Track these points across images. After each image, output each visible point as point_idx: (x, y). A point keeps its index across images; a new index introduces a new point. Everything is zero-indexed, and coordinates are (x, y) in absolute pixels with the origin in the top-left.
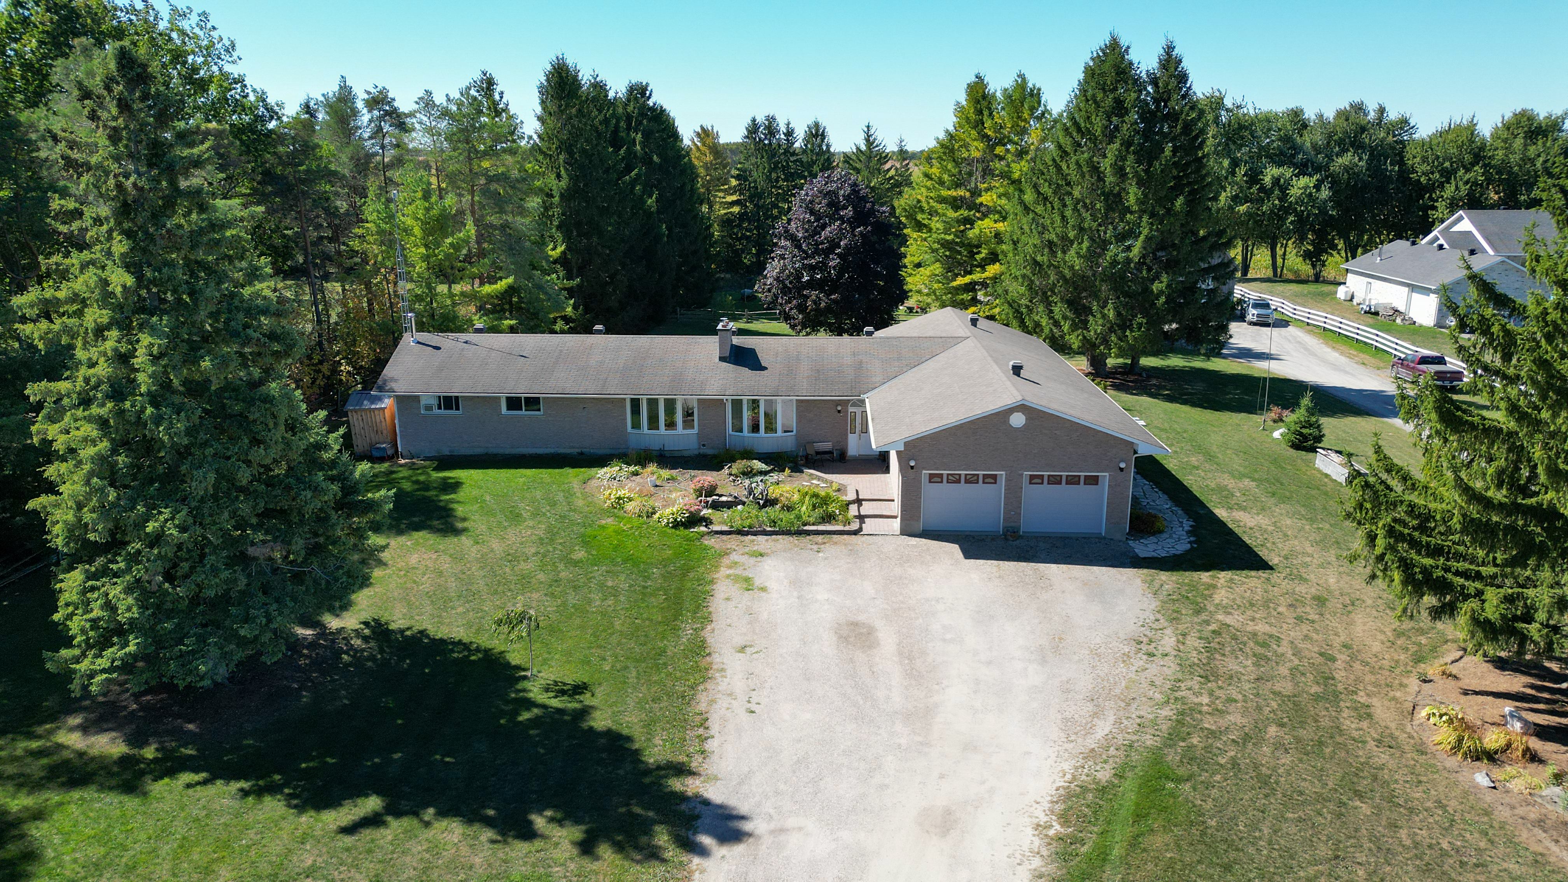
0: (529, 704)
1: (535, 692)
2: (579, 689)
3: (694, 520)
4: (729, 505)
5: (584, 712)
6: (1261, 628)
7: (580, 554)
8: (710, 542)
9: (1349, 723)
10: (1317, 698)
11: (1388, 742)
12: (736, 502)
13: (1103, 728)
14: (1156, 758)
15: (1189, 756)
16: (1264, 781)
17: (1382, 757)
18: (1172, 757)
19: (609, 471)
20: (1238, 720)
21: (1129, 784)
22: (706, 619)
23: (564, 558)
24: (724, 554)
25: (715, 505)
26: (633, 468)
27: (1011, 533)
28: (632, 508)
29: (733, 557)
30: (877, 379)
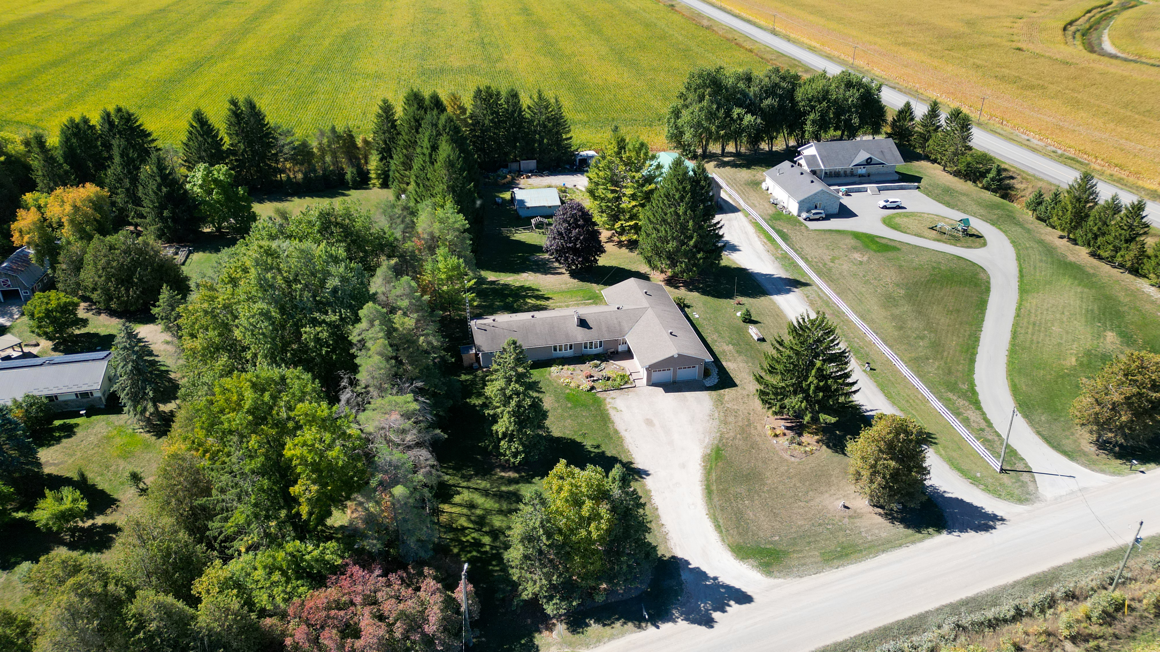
0: (591, 452)
1: (590, 449)
2: (598, 447)
3: (593, 388)
4: (597, 380)
5: (603, 452)
6: (736, 407)
7: (569, 405)
8: (599, 395)
9: (753, 431)
10: (747, 425)
11: (760, 435)
12: (599, 379)
13: (707, 440)
14: (718, 447)
15: (723, 445)
16: (737, 448)
17: (758, 439)
18: (720, 446)
19: (554, 369)
20: (732, 434)
21: (714, 453)
22: (613, 422)
23: (566, 407)
24: (605, 399)
25: (594, 381)
26: (561, 367)
27: (674, 382)
28: (572, 385)
29: (608, 400)
30: (627, 329)
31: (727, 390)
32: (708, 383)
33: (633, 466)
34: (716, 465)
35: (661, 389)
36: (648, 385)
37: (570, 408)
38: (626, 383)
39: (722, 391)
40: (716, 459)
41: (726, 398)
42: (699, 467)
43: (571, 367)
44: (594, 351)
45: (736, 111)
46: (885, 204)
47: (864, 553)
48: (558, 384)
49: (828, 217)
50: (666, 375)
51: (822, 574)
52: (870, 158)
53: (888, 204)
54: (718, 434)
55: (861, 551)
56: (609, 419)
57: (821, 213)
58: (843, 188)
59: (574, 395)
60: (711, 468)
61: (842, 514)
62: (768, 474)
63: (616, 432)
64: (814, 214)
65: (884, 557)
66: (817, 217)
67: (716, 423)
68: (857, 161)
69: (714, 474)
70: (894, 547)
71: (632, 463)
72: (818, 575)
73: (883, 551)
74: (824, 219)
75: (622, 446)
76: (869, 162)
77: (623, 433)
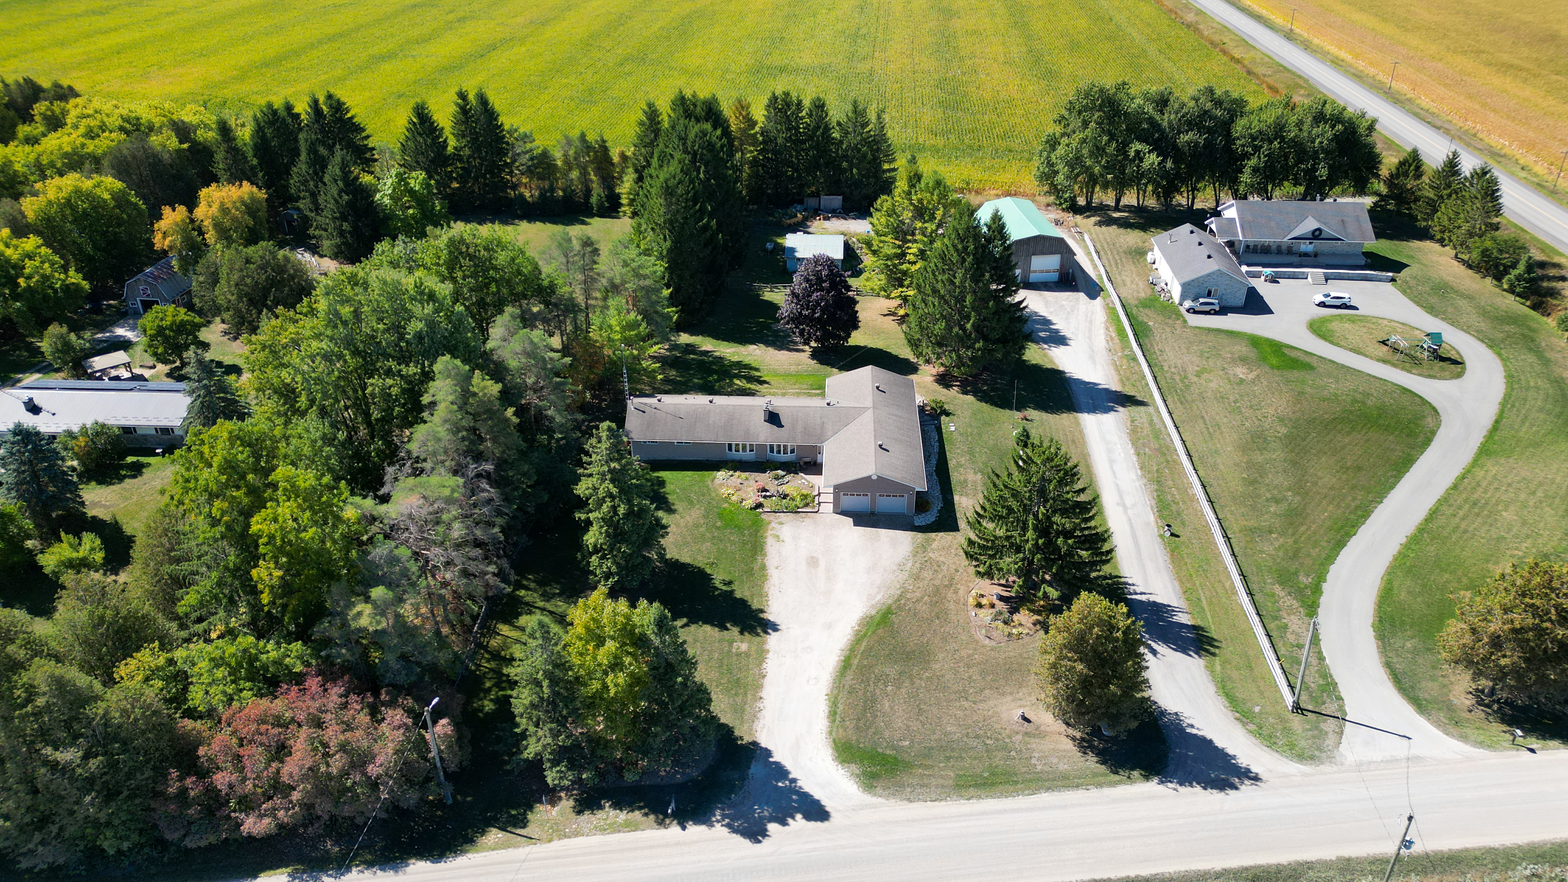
0: (717, 589)
1: (718, 584)
2: (730, 583)
3: (759, 506)
4: (770, 497)
5: (732, 592)
6: (942, 559)
8: (764, 516)
9: (950, 595)
10: (945, 587)
11: (956, 602)
12: (772, 496)
13: (879, 597)
14: (889, 608)
15: (898, 607)
16: (915, 614)
18: (894, 607)
19: (721, 475)
20: (918, 594)
21: (879, 616)
22: (765, 555)
23: (714, 525)
24: (770, 523)
25: (765, 497)
26: (731, 473)
27: (873, 514)
28: (734, 498)
29: (773, 524)
30: (830, 433)
31: (941, 534)
32: (919, 521)
33: (761, 615)
34: (874, 632)
35: (850, 521)
36: (835, 512)
37: (718, 528)
38: (807, 505)
39: (933, 535)
40: (878, 625)
41: (935, 545)
42: (849, 631)
43: (744, 475)
44: (783, 457)
45: (1136, 146)
46: (1323, 299)
47: (1019, 786)
48: (717, 495)
49: (1224, 310)
50: (860, 502)
51: (943, 803)
52: (1319, 230)
53: (1328, 301)
54: (899, 592)
55: (1016, 782)
56: (762, 550)
57: (1212, 304)
58: (1268, 271)
59: (731, 511)
60: (865, 635)
61: (1016, 728)
62: (941, 656)
63: (763, 567)
64: (1202, 304)
65: (1045, 798)
66: (1207, 308)
67: (905, 575)
68: (1297, 233)
69: (864, 644)
70: (1067, 787)
71: (762, 611)
72: (936, 803)
73: (1048, 789)
74: (1216, 313)
75: (762, 587)
76: (1317, 235)
77: (772, 571)
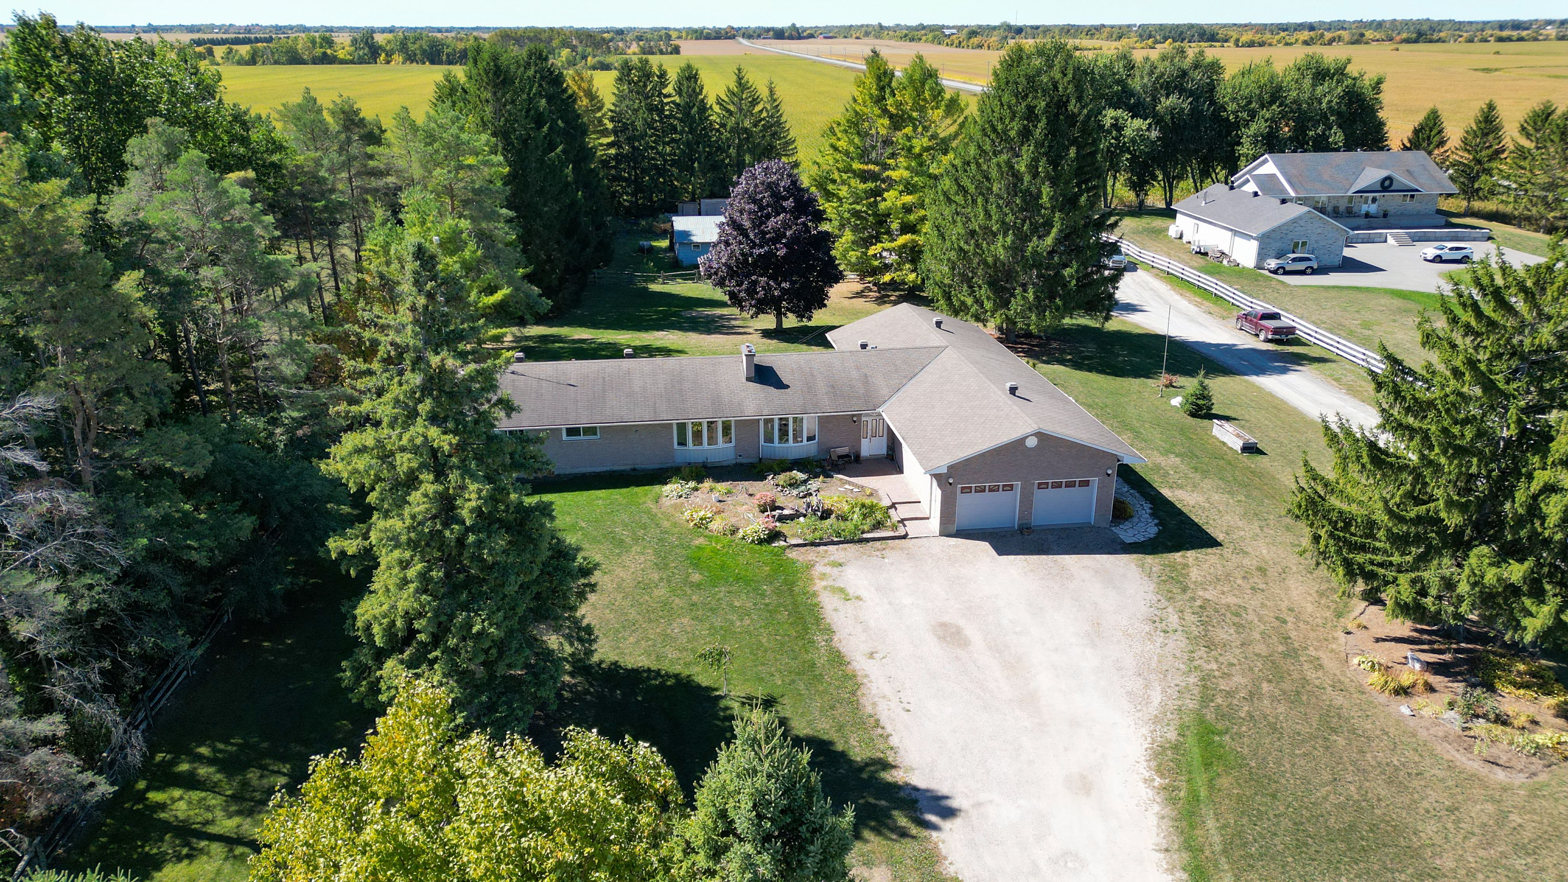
2: (769, 703)
3: (774, 536)
4: (791, 518)
6: (1231, 600)
7: (696, 577)
8: (793, 554)
9: (1311, 675)
10: (1285, 655)
11: (1339, 687)
12: (797, 515)
13: (1157, 697)
14: (1201, 720)
15: (1221, 716)
16: (1273, 728)
17: (1339, 700)
18: (1210, 716)
19: (671, 489)
20: (1240, 680)
21: (1191, 741)
22: (829, 631)
23: (686, 582)
24: (810, 566)
25: (782, 519)
26: (692, 484)
27: (1025, 528)
28: (716, 525)
29: (819, 569)
30: (885, 392)
31: (1191, 554)
32: (1127, 533)
33: (888, 776)
34: (1210, 786)
35: (985, 547)
36: (945, 533)
37: (698, 586)
38: (878, 525)
39: (1177, 556)
40: (1207, 765)
41: (1195, 574)
42: (1145, 793)
43: (722, 487)
44: (793, 448)
45: (1109, 115)
46: (1438, 252)
48: (675, 525)
49: (1322, 270)
50: (997, 507)
52: (1389, 178)
53: (1447, 254)
54: (1192, 679)
56: (818, 620)
57: (1309, 259)
59: (716, 552)
60: (1194, 797)
63: (838, 659)
64: (1294, 260)
66: (1301, 266)
67: (1178, 643)
68: (1361, 184)
75: (854, 703)
76: (1386, 185)
77: (860, 664)
